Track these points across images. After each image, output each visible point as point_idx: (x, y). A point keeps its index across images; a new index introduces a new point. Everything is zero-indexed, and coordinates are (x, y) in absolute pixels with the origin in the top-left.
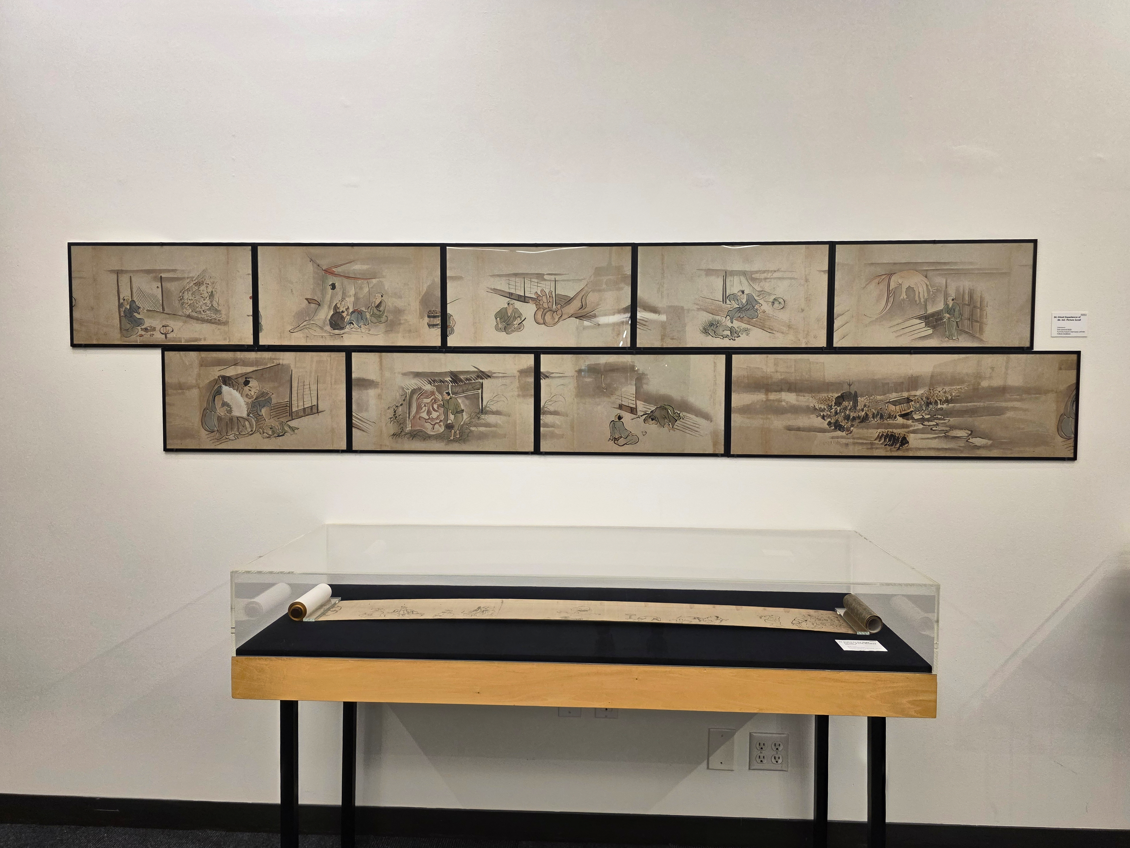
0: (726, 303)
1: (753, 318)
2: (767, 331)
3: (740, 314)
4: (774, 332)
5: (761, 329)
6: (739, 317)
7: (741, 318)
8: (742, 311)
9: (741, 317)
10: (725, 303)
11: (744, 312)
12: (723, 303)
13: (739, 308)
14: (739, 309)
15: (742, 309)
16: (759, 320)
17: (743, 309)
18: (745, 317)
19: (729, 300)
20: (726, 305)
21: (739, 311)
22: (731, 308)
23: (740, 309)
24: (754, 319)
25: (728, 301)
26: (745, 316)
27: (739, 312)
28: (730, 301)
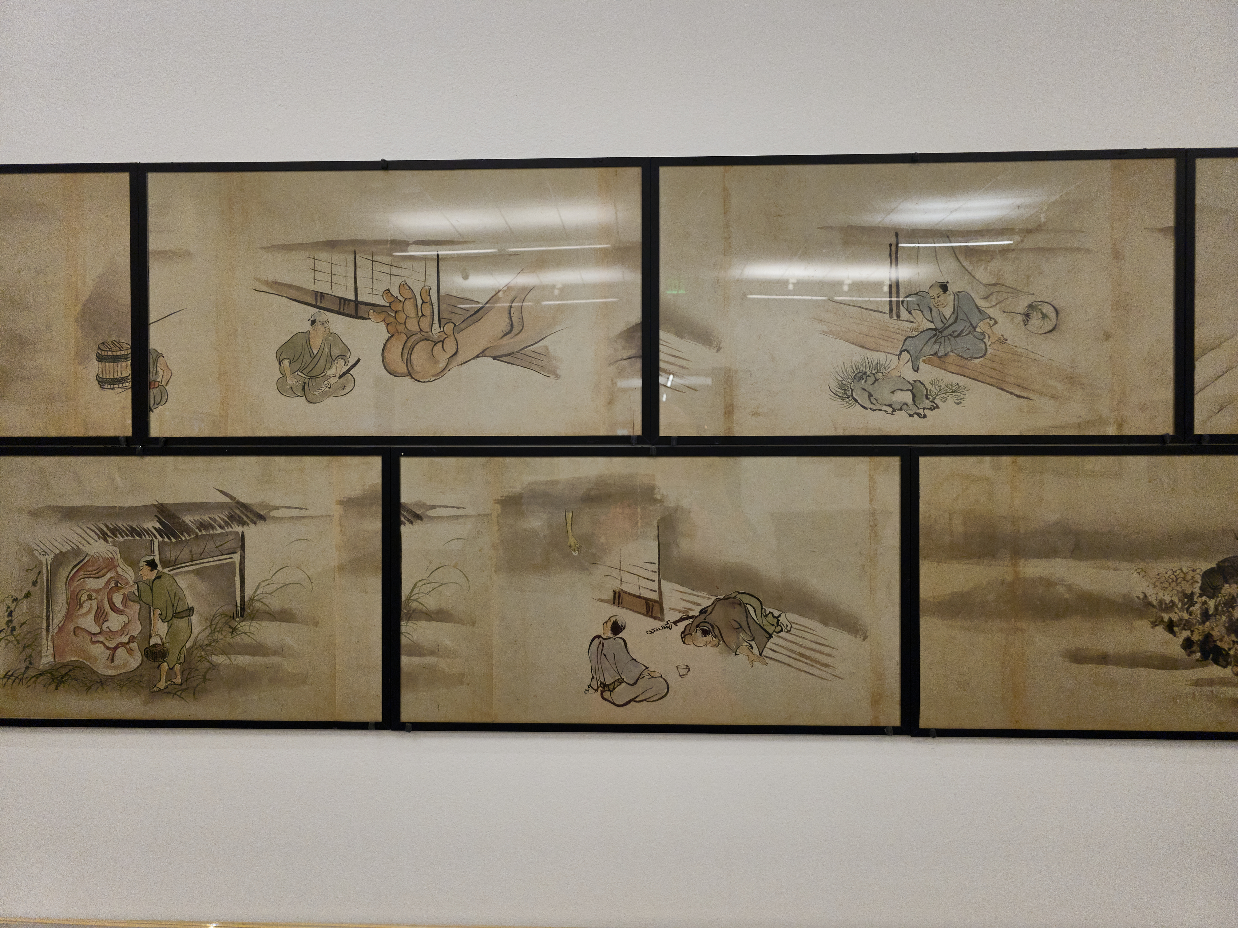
0: (898, 316)
1: (972, 358)
2: (1011, 393)
3: (936, 347)
4: (1031, 395)
5: (996, 387)
6: (936, 354)
7: (939, 357)
8: (942, 340)
9: (940, 354)
10: (895, 317)
11: (949, 340)
12: (891, 317)
13: (935, 329)
14: (935, 332)
15: (941, 332)
16: (989, 364)
17: (945, 333)
18: (952, 354)
19: (907, 310)
20: (899, 322)
21: (933, 340)
22: (913, 329)
23: (937, 334)
24: (977, 361)
25: (904, 313)
26: (952, 351)
27: (935, 342)
28: (910, 313)
